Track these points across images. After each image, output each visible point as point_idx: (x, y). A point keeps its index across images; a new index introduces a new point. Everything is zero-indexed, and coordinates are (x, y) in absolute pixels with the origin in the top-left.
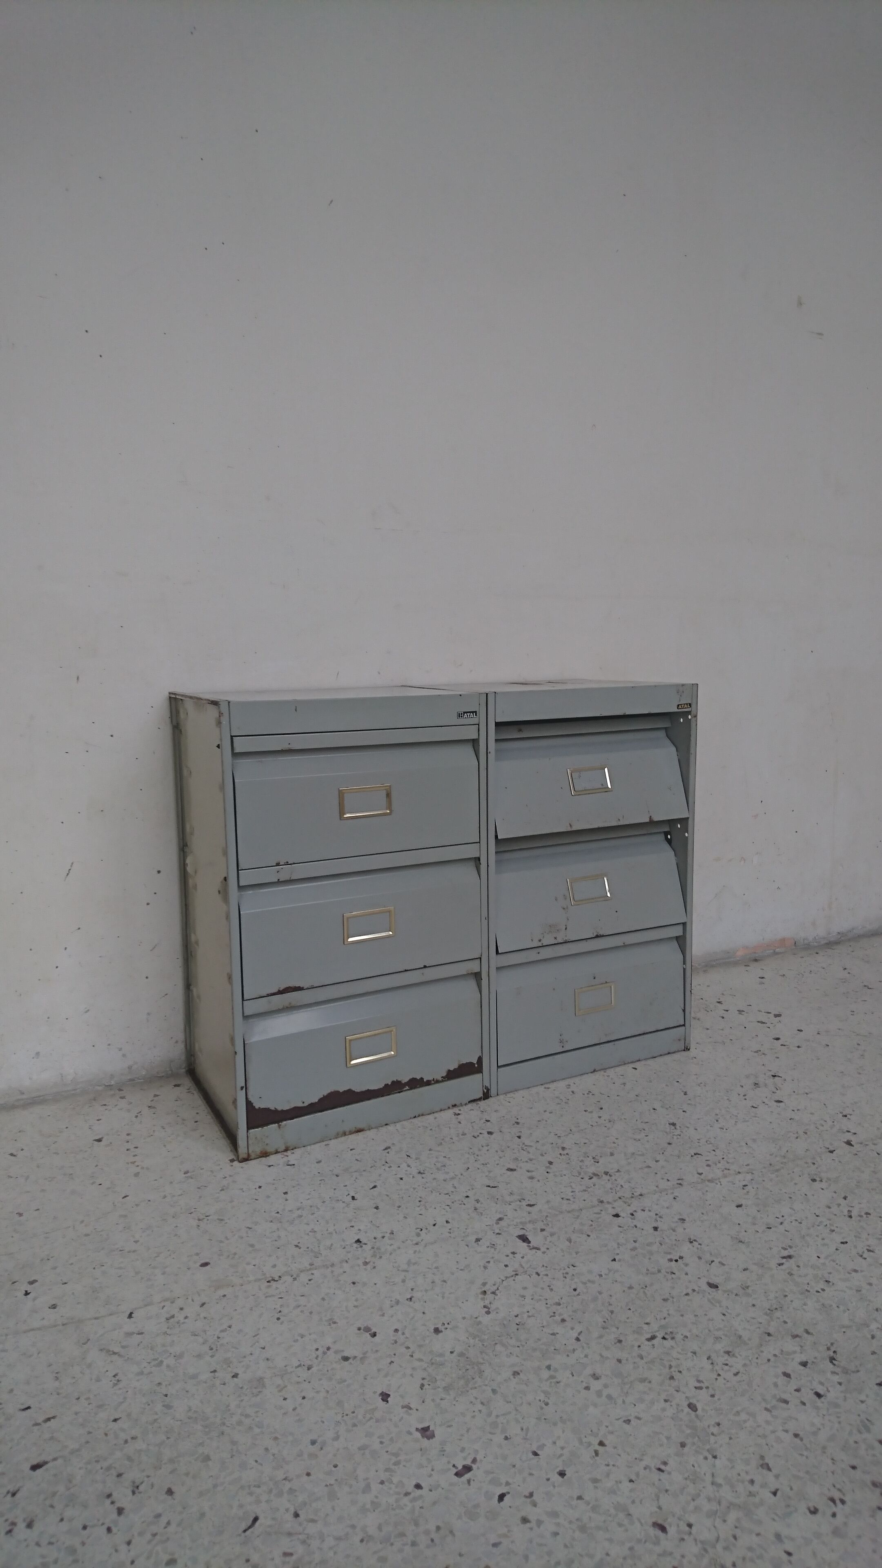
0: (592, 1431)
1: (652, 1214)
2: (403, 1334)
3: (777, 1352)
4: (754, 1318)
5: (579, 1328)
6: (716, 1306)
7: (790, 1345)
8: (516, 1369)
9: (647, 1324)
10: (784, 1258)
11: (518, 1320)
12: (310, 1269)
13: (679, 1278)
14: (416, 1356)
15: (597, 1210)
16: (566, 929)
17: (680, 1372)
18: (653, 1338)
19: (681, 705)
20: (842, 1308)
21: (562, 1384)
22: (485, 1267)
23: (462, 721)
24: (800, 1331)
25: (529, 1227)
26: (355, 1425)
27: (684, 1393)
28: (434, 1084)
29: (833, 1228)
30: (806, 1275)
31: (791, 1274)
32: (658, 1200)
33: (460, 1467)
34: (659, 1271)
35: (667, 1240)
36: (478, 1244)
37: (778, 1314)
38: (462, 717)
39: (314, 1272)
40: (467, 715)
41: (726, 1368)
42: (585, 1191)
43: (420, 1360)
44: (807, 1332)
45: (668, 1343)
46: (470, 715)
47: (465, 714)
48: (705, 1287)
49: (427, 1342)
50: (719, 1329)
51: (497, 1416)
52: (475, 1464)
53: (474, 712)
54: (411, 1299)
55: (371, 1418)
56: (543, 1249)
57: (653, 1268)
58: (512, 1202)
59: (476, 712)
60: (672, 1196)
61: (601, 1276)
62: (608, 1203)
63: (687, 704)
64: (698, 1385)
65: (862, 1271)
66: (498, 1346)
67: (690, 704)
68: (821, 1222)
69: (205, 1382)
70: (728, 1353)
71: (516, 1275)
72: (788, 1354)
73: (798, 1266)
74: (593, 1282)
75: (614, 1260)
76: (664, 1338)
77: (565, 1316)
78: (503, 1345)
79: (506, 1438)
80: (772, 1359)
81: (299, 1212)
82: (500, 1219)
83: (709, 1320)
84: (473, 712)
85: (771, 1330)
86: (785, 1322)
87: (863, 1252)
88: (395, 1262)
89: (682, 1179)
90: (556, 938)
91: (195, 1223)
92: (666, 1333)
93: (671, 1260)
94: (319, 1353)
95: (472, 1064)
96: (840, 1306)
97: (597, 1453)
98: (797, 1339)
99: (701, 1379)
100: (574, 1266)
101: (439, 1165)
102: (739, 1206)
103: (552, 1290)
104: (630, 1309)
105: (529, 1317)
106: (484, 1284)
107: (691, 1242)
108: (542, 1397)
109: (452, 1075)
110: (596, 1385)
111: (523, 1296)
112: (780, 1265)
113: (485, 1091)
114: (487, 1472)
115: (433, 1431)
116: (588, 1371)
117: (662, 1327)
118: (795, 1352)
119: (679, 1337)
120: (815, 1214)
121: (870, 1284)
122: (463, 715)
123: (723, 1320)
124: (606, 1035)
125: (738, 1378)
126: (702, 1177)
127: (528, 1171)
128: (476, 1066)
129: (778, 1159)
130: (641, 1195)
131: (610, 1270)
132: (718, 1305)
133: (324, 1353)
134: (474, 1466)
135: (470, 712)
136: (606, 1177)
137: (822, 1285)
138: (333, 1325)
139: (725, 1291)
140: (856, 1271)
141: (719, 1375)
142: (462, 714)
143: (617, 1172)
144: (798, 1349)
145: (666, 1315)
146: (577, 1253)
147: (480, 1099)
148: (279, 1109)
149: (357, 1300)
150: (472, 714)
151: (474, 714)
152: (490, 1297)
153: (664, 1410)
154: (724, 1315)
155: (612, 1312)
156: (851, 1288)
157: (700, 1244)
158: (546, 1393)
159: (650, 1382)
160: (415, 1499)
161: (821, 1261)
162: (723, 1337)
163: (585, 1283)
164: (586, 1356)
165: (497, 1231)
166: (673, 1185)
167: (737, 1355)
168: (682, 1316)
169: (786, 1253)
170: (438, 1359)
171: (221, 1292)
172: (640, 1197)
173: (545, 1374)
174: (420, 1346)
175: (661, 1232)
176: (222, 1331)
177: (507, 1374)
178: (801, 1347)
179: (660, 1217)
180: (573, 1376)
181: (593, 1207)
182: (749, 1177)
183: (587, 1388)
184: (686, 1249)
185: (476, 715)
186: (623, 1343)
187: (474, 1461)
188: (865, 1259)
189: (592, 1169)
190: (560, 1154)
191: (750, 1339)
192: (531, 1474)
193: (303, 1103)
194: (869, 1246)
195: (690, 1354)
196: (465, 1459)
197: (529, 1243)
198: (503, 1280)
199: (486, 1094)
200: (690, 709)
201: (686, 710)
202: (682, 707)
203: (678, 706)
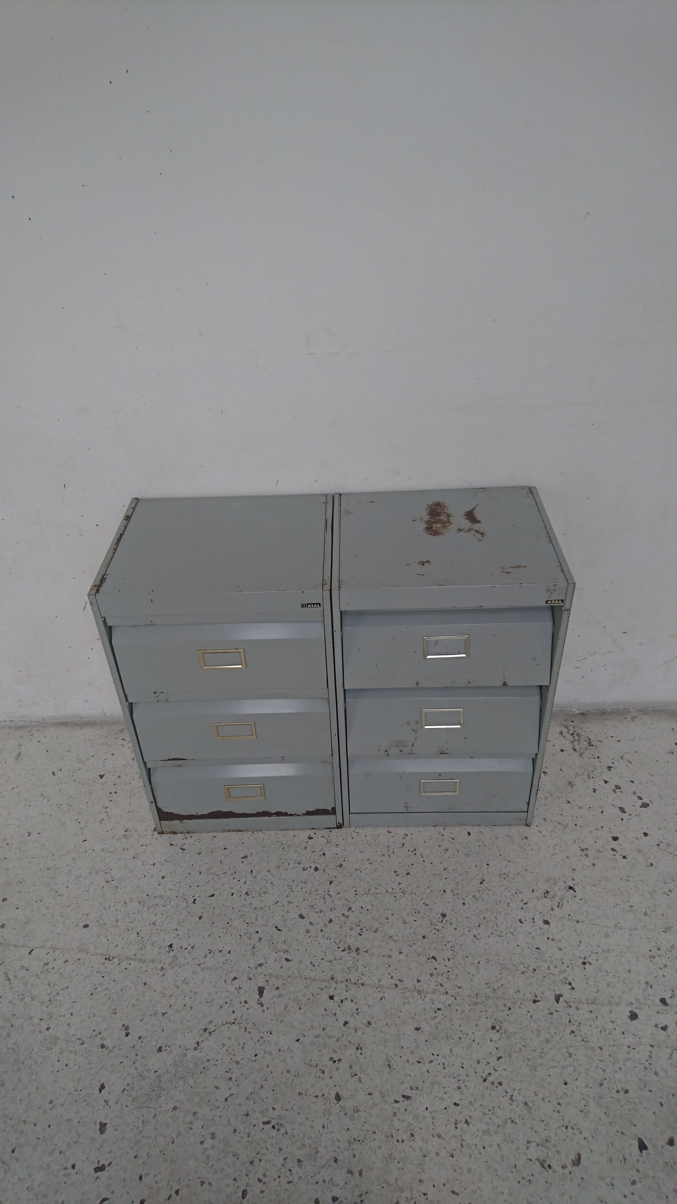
0: (179, 1179)
1: (355, 1007)
2: (142, 1042)
3: (327, 1179)
4: (338, 1141)
5: (233, 1091)
6: (325, 1117)
7: (340, 1177)
8: (178, 1105)
9: (274, 1109)
10: (404, 1096)
11: (206, 1064)
12: (132, 959)
13: (323, 1079)
14: (136, 1065)
15: (323, 985)
16: (413, 745)
17: (260, 1160)
18: (268, 1123)
19: (551, 601)
20: (401, 1164)
21: (192, 1131)
22: (221, 1007)
24: (356, 1170)
25: (273, 981)
26: (75, 1101)
27: (249, 1179)
28: (295, 816)
29: (462, 1086)
30: (403, 1121)
31: (395, 1114)
32: (369, 995)
33: (100, 1165)
34: (316, 1066)
35: (344, 1039)
36: (232, 983)
37: (356, 1146)
38: (305, 607)
39: (132, 962)
40: (311, 606)
41: (288, 1173)
42: (331, 962)
43: (136, 1069)
44: (360, 1173)
45: (274, 1132)
46: (314, 606)
48: (333, 1096)
49: (149, 1056)
50: (310, 1138)
51: (143, 1137)
52: (108, 1167)
53: (318, 604)
54: (164, 1014)
55: (85, 1101)
56: (265, 1007)
57: (315, 1061)
58: (279, 951)
59: (320, 604)
60: (381, 995)
61: (280, 1050)
62: (336, 982)
63: (558, 601)
64: (262, 1178)
65: (444, 1139)
66: (182, 1080)
67: (562, 601)
68: (459, 1075)
69: (33, 1026)
70: (299, 1161)
71: (234, 1023)
72: (334, 1185)
73: (406, 1110)
74: (270, 1053)
75: (298, 1040)
76: (273, 1127)
77: (233, 1076)
78: (185, 1081)
79: (135, 1157)
80: (321, 1183)
81: (158, 901)
82: (261, 965)
83: (312, 1127)
85: (340, 1158)
86: (354, 1156)
87: (461, 1121)
88: (177, 976)
89: (402, 981)
90: (402, 751)
91: (103, 883)
92: (278, 1124)
93: (331, 1059)
94: (94, 1034)
95: (327, 810)
96: (400, 1163)
97: (170, 1197)
98: (350, 1175)
99: (267, 1174)
100: (271, 1034)
101: (263, 890)
102: (417, 1029)
103: (243, 1048)
104: (273, 1090)
105: (215, 1065)
106: (211, 1022)
107: (357, 1049)
108: (174, 1136)
109: (309, 813)
110: (209, 1142)
111: (223, 1045)
112: (396, 1102)
113: (339, 825)
114: (110, 1178)
115: (106, 1128)
116: (212, 1130)
117: (280, 1117)
118: (338, 1185)
119: (283, 1131)
120: (463, 1064)
121: (438, 1154)
122: (306, 606)
123: (319, 1132)
125: (288, 1186)
126: (418, 985)
127: (310, 923)
128: (331, 811)
129: (488, 991)
130: (362, 984)
131: (289, 1048)
132: (327, 1116)
133: (96, 1036)
134: (107, 1169)
135: (314, 604)
136: (354, 954)
137: (405, 1137)
138: (113, 1015)
139: (341, 1107)
140: (439, 1136)
141: (279, 1177)
143: (365, 952)
144: (342, 1183)
145: (290, 1108)
146: (281, 1022)
147: (332, 828)
148: (181, 814)
149: (137, 1000)
151: (318, 605)
152: (206, 1034)
153: (228, 1186)
154: (324, 1127)
155: (262, 1087)
156: (421, 1150)
157: (361, 1054)
158: (179, 1134)
159: (238, 1159)
160: (65, 1175)
161: (426, 1113)
162: (307, 1146)
163: (265, 1052)
164: (220, 1116)
165: (251, 976)
166: (391, 985)
167: (303, 1167)
168: (299, 1114)
169: (408, 1093)
170: (145, 1072)
171: (79, 956)
172: (360, 986)
173: (190, 1117)
174: (144, 1057)
175: (346, 1028)
176: (62, 989)
177: (170, 1106)
178: (346, 1183)
179: (358, 1014)
180: (202, 1128)
181: (323, 981)
182: (451, 1000)
183: (202, 1143)
184: (349, 1054)
185: (320, 606)
186: (249, 1117)
187: (110, 1164)
188: (456, 1128)
189: (350, 941)
190: (343, 914)
191: (321, 1158)
192: (128, 1193)
193: (198, 813)
194: (470, 1117)
195: (277, 1149)
196: (107, 1159)
197: (261, 997)
198: (223, 1025)
199: (340, 826)
200: (563, 604)
201: (557, 604)
202: (551, 602)
203: (547, 602)
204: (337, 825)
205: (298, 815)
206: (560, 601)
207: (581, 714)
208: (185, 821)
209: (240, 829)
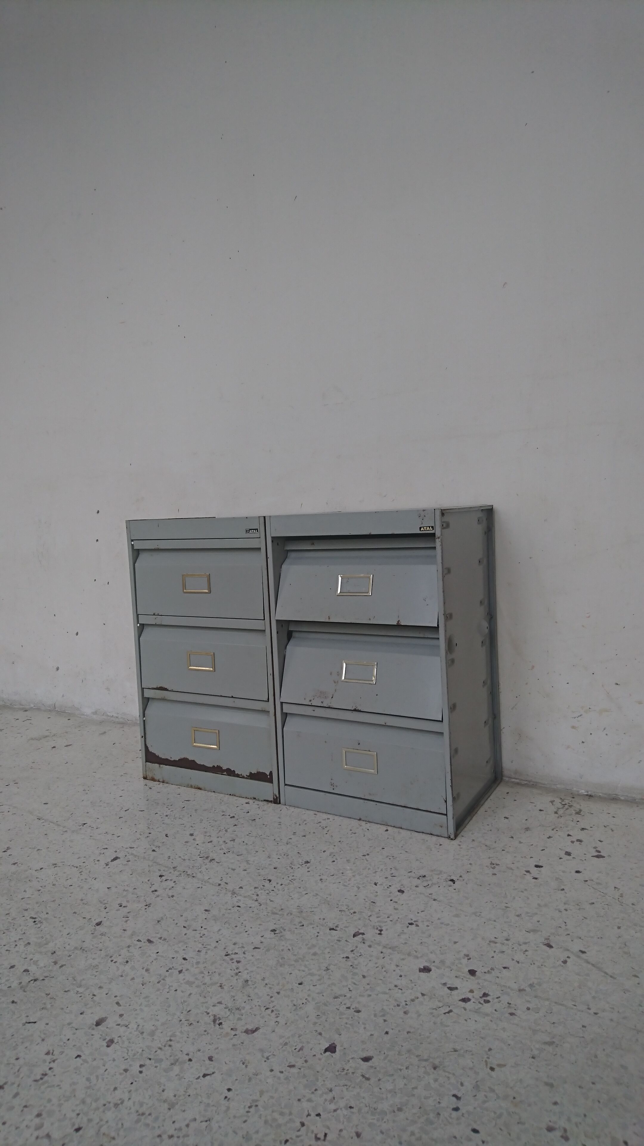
12: (53, 823)
16: (332, 698)
19: (423, 527)
22: (79, 858)
23: (248, 535)
25: (130, 857)
28: (241, 777)
32: (192, 883)
36: (101, 850)
38: (248, 532)
42: (184, 860)
45: (31, 924)
47: (251, 531)
54: (39, 850)
57: (108, 901)
59: (257, 529)
60: (200, 886)
61: (90, 888)
62: (176, 870)
63: (429, 527)
65: (149, 973)
66: (8, 881)
67: (432, 527)
70: (29, 943)
72: (35, 964)
73: (140, 947)
74: (82, 888)
75: (109, 888)
76: (35, 922)
77: (43, 890)
81: (104, 804)
82: (132, 848)
84: (255, 529)
88: (70, 837)
89: (227, 884)
90: (322, 702)
91: (81, 790)
93: (120, 904)
95: (264, 774)
100: (95, 879)
101: (181, 817)
102: (207, 910)
103: (67, 879)
104: (59, 905)
105: (38, 881)
106: (63, 862)
107: (146, 906)
109: (253, 776)
112: (139, 941)
113: (275, 798)
117: (46, 919)
118: (38, 965)
119: (38, 926)
120: (220, 940)
121: (133, 979)
124: (370, 794)
126: (237, 889)
127: (194, 839)
128: (269, 777)
129: (295, 910)
130: (193, 877)
131: (97, 890)
135: (254, 529)
136: (207, 861)
142: (248, 530)
143: (217, 862)
146: (110, 876)
147: (271, 802)
148: (160, 756)
150: (255, 531)
151: (256, 530)
155: (54, 901)
156: (123, 972)
157: (146, 909)
162: (44, 939)
163: (79, 886)
165: (118, 850)
166: (216, 883)
167: (27, 947)
168: (61, 921)
169: (154, 939)
175: (152, 894)
178: (45, 967)
179: (170, 890)
182: (255, 905)
184: (137, 906)
185: (257, 531)
186: (26, 911)
188: (168, 971)
189: (212, 855)
190: (225, 841)
191: (45, 948)
193: (171, 758)
194: (187, 970)
195: (23, 932)
197: (111, 861)
198: (69, 865)
199: (276, 801)
200: (433, 532)
201: (429, 532)
202: (424, 529)
203: (420, 528)
204: (274, 798)
205: (243, 777)
206: (431, 527)
207: (587, 795)
208: (161, 766)
209: (200, 786)
